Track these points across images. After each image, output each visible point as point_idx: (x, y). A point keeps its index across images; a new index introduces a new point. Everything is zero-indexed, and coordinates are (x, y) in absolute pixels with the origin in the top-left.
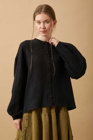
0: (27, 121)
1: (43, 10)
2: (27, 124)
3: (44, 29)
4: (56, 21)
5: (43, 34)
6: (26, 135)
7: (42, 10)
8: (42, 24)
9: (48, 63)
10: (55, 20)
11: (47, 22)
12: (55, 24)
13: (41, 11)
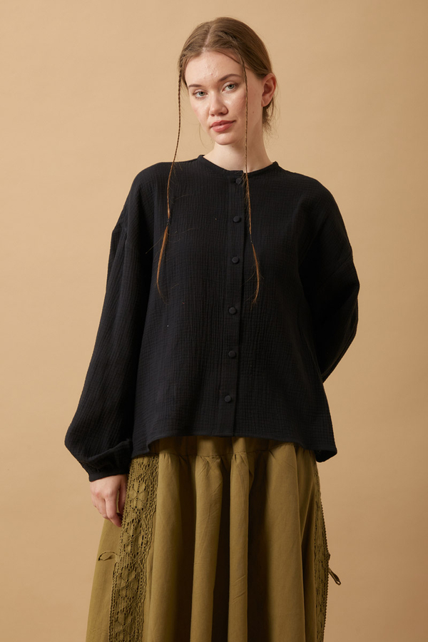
0: (143, 487)
1: (209, 39)
2: (141, 496)
3: (222, 114)
4: (274, 80)
5: (223, 137)
6: (140, 543)
7: (204, 39)
8: (212, 94)
9: (234, 260)
10: (269, 77)
11: (230, 86)
12: (269, 89)
13: (201, 46)
